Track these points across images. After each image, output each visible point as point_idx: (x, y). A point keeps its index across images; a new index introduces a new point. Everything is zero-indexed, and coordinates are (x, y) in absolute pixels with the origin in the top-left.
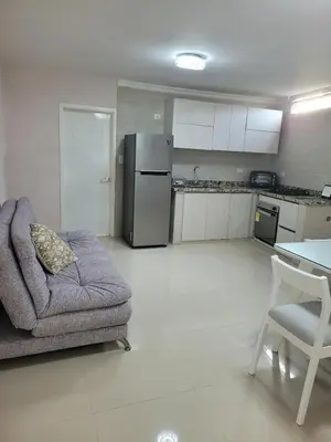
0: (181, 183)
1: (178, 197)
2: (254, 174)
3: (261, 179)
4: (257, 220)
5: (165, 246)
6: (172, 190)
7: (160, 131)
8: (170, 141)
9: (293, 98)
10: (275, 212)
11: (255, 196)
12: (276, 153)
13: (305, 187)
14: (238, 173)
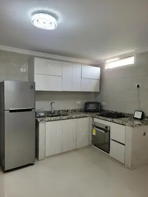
0: (42, 114)
1: (41, 125)
2: (87, 104)
3: (91, 107)
4: (94, 134)
5: (32, 164)
6: (36, 120)
7: (26, 79)
8: (33, 86)
9: (105, 60)
10: (107, 130)
11: (91, 119)
12: (98, 91)
13: (119, 111)
14: (78, 104)
